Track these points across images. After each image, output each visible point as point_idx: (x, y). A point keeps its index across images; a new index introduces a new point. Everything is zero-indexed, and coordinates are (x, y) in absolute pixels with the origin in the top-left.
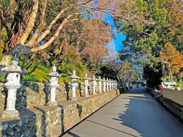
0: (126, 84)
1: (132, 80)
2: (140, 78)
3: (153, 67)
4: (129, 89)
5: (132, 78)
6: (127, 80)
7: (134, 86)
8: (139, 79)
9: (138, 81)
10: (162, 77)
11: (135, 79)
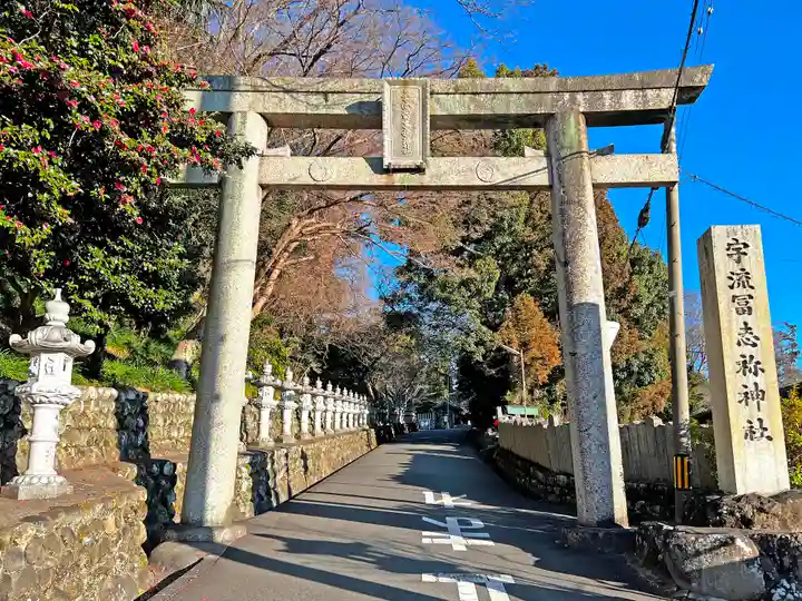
0: (397, 411)
1: (417, 396)
2: (451, 390)
3: (481, 360)
4: (407, 431)
5: (419, 387)
6: (400, 397)
7: (425, 423)
8: (446, 394)
9: (439, 402)
10: (509, 392)
11: (429, 392)
